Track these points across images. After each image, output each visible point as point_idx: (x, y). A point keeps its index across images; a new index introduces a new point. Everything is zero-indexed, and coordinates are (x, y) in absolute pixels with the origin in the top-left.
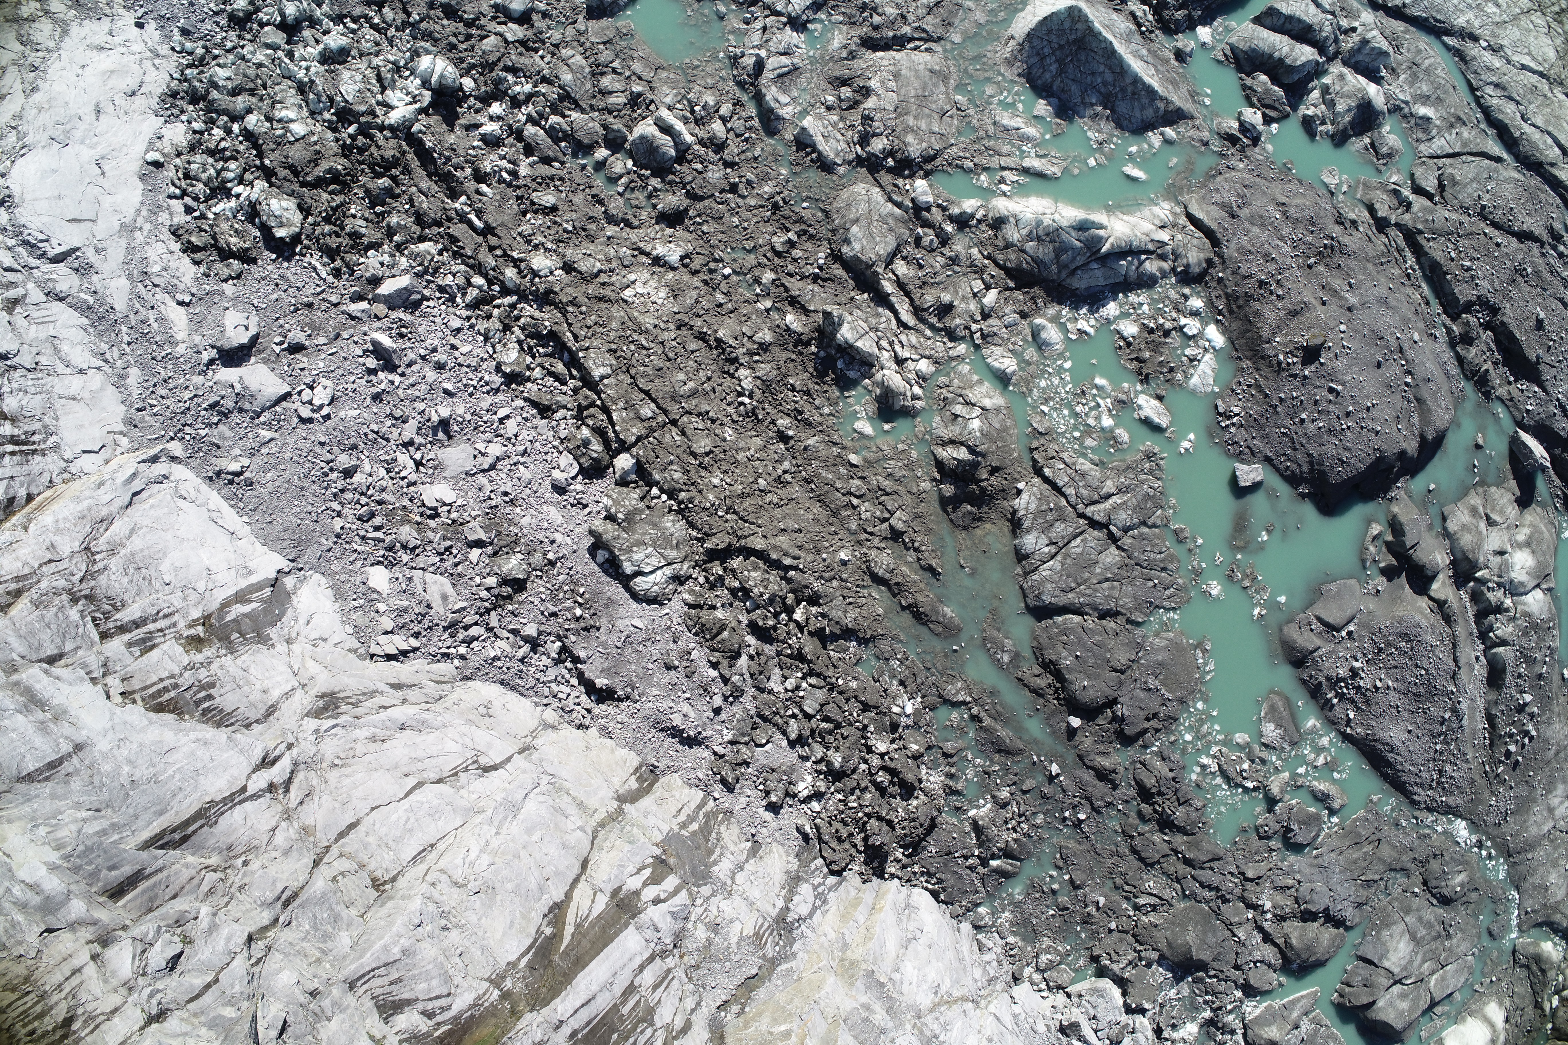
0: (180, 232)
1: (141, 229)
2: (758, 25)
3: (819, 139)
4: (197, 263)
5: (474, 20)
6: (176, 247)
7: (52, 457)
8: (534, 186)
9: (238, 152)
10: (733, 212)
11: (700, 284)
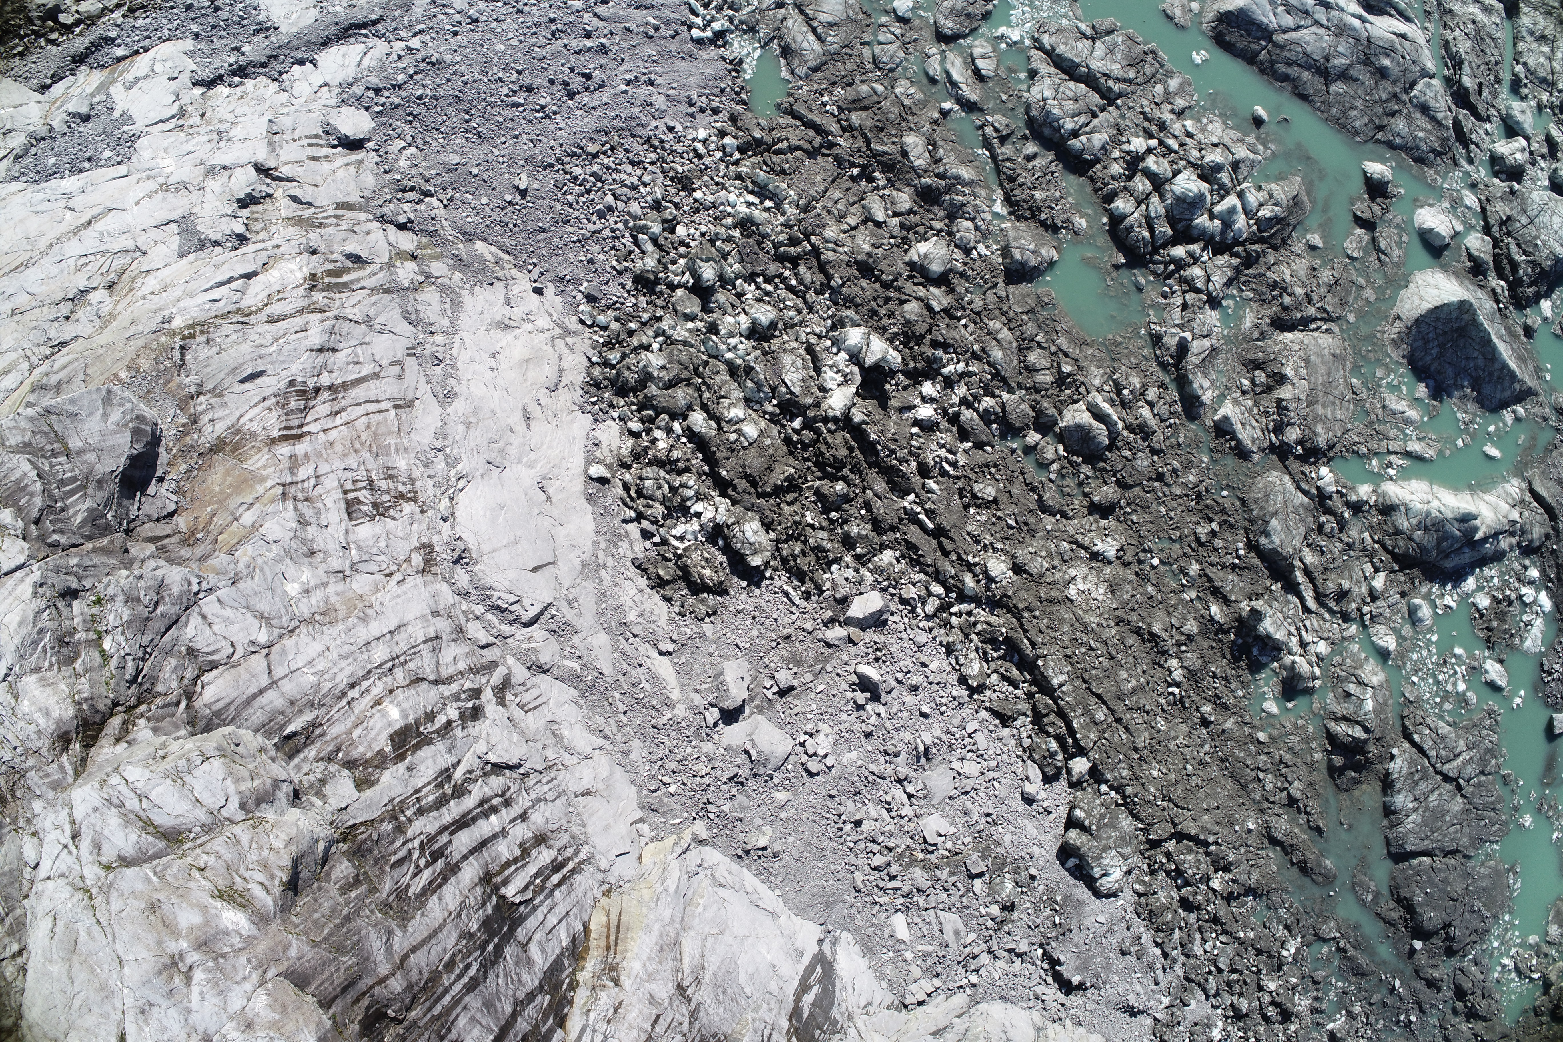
0: (645, 566)
1: (605, 567)
2: (1178, 300)
3: (1238, 427)
4: (668, 600)
5: (893, 281)
6: (643, 582)
7: (588, 869)
8: (974, 477)
9: (688, 460)
10: (1160, 501)
11: (1133, 577)
